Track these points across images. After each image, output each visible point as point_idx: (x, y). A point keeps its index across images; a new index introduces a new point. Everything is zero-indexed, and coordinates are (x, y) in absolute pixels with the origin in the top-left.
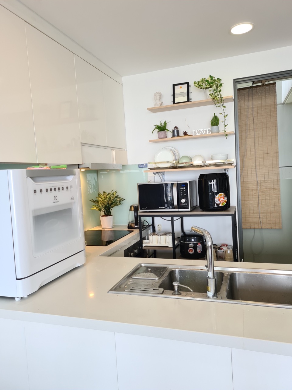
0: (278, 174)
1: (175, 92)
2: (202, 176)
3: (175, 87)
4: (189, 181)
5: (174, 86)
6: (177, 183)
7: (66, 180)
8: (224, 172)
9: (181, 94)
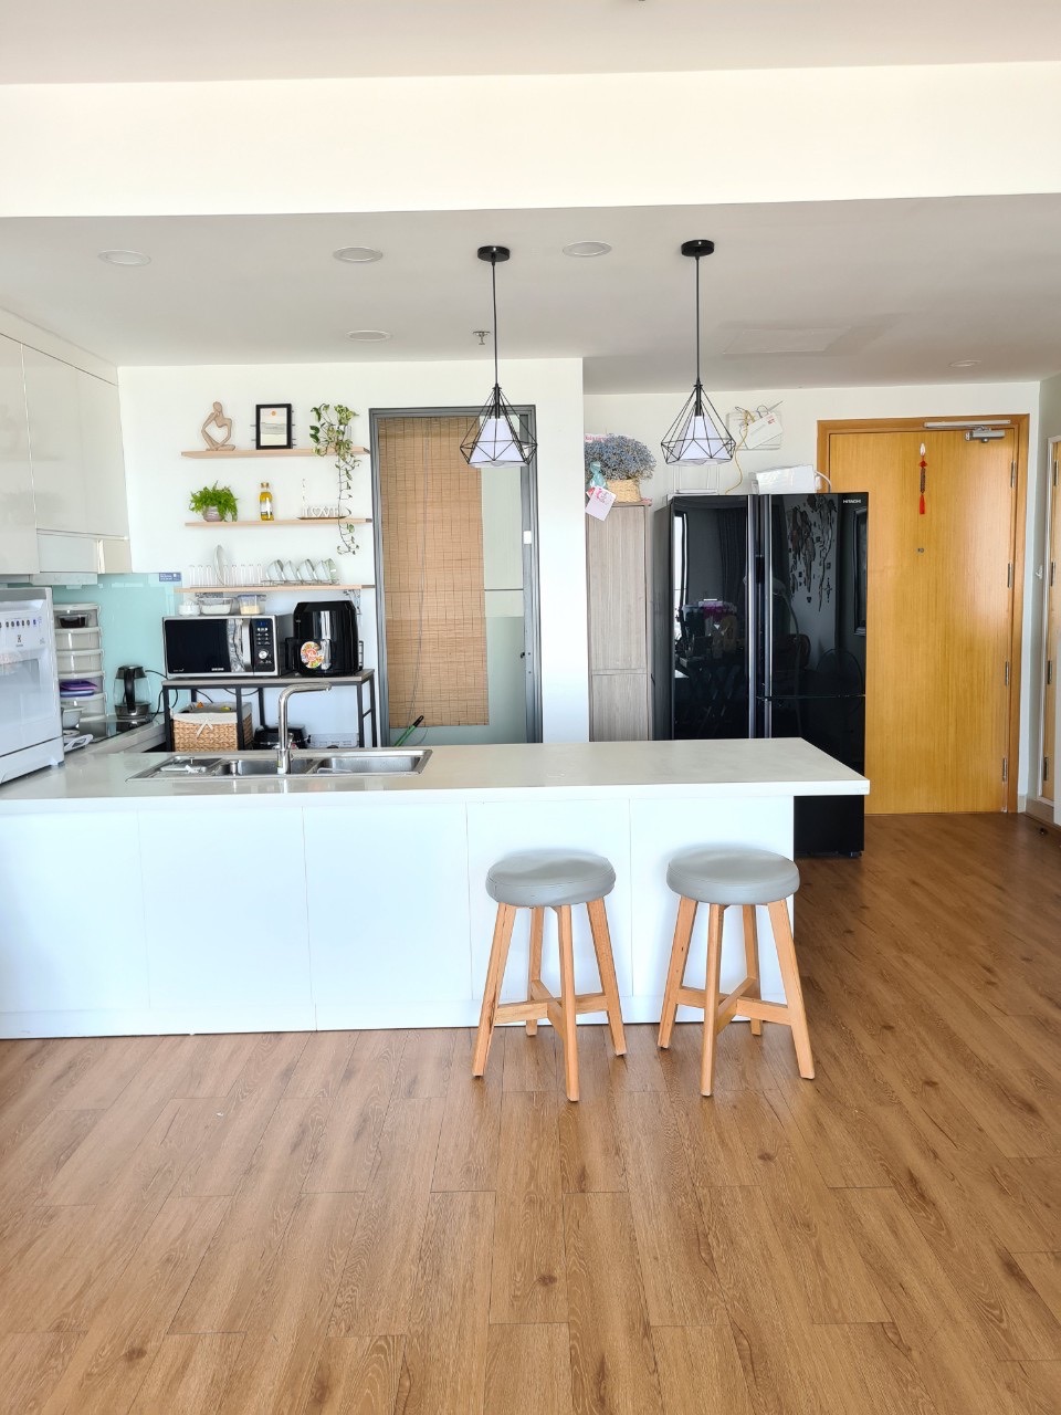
0: (482, 607)
1: (261, 421)
2: (301, 607)
3: (262, 410)
4: (276, 617)
5: (259, 408)
6: (251, 620)
7: (26, 608)
8: (346, 598)
9: (275, 428)
